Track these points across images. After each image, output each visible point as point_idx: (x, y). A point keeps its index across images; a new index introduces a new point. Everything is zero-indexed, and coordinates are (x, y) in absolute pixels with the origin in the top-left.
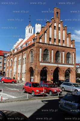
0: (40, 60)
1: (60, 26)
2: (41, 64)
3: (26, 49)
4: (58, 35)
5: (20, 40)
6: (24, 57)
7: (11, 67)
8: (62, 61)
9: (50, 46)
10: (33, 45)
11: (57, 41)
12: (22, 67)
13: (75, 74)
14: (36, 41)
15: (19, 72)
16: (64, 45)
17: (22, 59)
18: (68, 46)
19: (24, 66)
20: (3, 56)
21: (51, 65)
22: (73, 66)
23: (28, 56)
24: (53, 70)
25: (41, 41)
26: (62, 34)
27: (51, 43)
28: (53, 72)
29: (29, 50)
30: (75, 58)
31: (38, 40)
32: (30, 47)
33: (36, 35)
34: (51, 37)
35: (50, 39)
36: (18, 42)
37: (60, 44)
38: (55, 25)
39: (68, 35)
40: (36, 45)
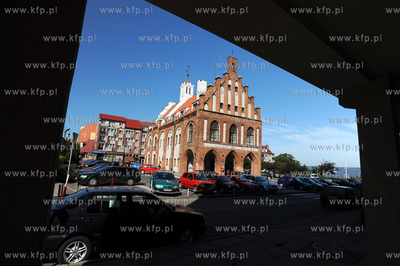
0: (205, 139)
1: (237, 84)
2: (206, 145)
3: (181, 120)
4: (233, 100)
5: (171, 104)
6: (178, 132)
7: (155, 149)
8: (239, 140)
9: (221, 117)
10: (194, 114)
11: (232, 108)
12: (173, 149)
13: (260, 162)
14: (198, 108)
15: (168, 156)
16: (243, 115)
17: (174, 136)
18: (249, 117)
19: (177, 147)
20: (141, 130)
21: (222, 148)
22: (256, 150)
23: (184, 132)
24: (226, 155)
25: (206, 108)
26: (240, 97)
27: (222, 111)
28: (224, 158)
29: (186, 122)
30: (260, 137)
31: (201, 107)
32: (188, 116)
33: (198, 98)
34: (222, 101)
35: (221, 104)
36: (168, 108)
37: (237, 114)
38: (230, 82)
39: (251, 99)
40: (198, 114)
